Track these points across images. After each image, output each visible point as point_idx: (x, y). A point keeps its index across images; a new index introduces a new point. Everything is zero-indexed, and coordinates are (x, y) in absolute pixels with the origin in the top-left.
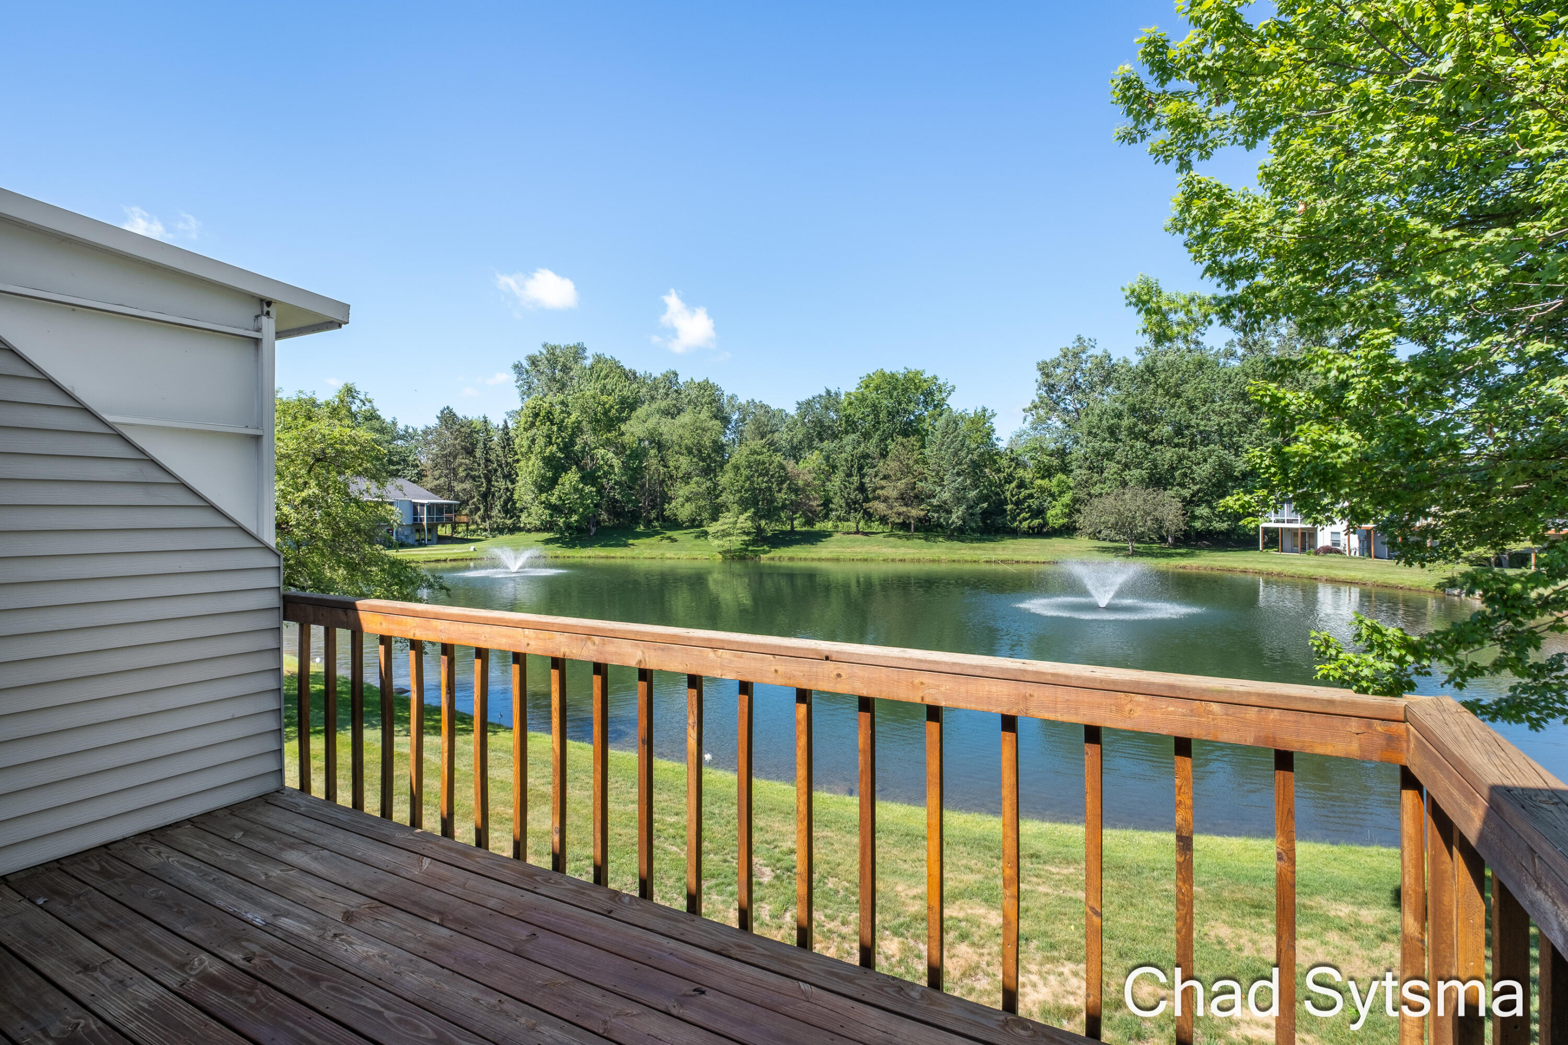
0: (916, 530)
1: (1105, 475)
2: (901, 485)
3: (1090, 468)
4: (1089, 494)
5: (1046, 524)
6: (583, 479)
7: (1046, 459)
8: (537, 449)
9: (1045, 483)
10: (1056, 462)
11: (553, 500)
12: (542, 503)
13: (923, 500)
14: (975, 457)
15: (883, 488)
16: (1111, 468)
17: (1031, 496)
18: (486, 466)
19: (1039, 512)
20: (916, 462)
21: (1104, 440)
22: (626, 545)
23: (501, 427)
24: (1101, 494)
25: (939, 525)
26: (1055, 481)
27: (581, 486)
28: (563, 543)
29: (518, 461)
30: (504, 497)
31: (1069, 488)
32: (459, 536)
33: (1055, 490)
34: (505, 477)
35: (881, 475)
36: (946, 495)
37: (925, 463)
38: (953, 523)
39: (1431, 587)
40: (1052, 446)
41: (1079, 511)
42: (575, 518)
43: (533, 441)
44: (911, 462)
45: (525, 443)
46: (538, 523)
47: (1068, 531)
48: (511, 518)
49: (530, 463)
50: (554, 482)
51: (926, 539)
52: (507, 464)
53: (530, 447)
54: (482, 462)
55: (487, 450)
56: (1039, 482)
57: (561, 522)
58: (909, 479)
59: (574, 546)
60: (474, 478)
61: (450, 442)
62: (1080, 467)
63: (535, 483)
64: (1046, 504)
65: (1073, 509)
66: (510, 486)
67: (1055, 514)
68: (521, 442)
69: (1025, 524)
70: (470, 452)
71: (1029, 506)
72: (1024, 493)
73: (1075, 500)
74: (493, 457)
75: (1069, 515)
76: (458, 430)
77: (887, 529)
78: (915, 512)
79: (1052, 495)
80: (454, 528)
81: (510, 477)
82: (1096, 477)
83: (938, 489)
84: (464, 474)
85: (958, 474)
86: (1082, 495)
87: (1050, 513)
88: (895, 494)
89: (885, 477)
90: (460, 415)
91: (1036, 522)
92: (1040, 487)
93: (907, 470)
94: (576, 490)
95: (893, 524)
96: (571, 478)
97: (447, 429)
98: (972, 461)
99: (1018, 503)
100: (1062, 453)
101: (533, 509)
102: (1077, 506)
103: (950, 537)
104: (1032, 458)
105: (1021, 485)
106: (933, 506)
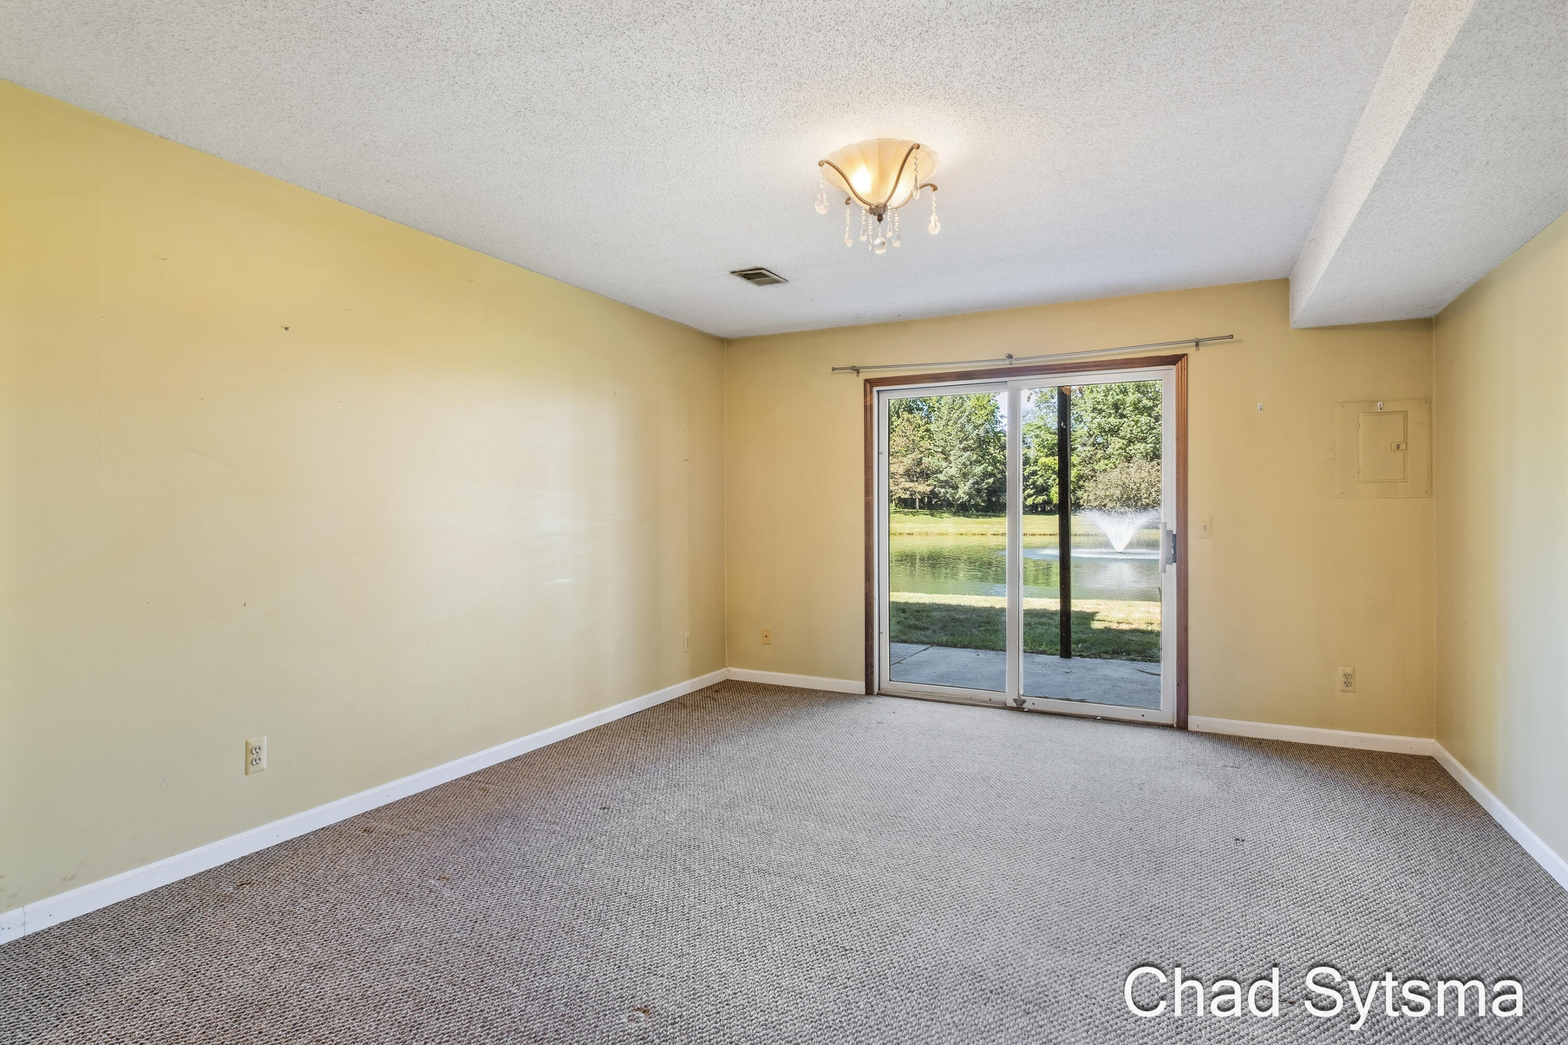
0: (921, 506)
1: (1109, 451)
2: (908, 461)
3: (1094, 445)
4: (1093, 470)
5: (1050, 500)
7: (1049, 437)
9: (1049, 459)
13: (928, 477)
14: (982, 433)
16: (1116, 444)
17: (1035, 473)
19: (1044, 489)
20: (922, 438)
21: (1109, 416)
24: (1105, 470)
25: (946, 501)
36: (953, 471)
37: (931, 438)
38: (959, 498)
40: (1056, 425)
41: (1082, 488)
44: (917, 438)
51: (932, 515)
56: (1043, 460)
58: (916, 455)
62: (1085, 445)
64: (1050, 481)
65: (1076, 486)
69: (1030, 501)
71: (1034, 483)
72: (1029, 469)
73: (1079, 477)
78: (922, 487)
79: (1056, 472)
82: (1100, 454)
83: (945, 464)
85: (965, 449)
86: (1086, 471)
87: (1054, 490)
88: (901, 470)
91: (1040, 499)
92: (1045, 465)
93: (912, 447)
95: (900, 499)
98: (978, 437)
102: (1081, 483)
103: (956, 514)
104: (1037, 436)
105: (1026, 462)
106: (939, 481)
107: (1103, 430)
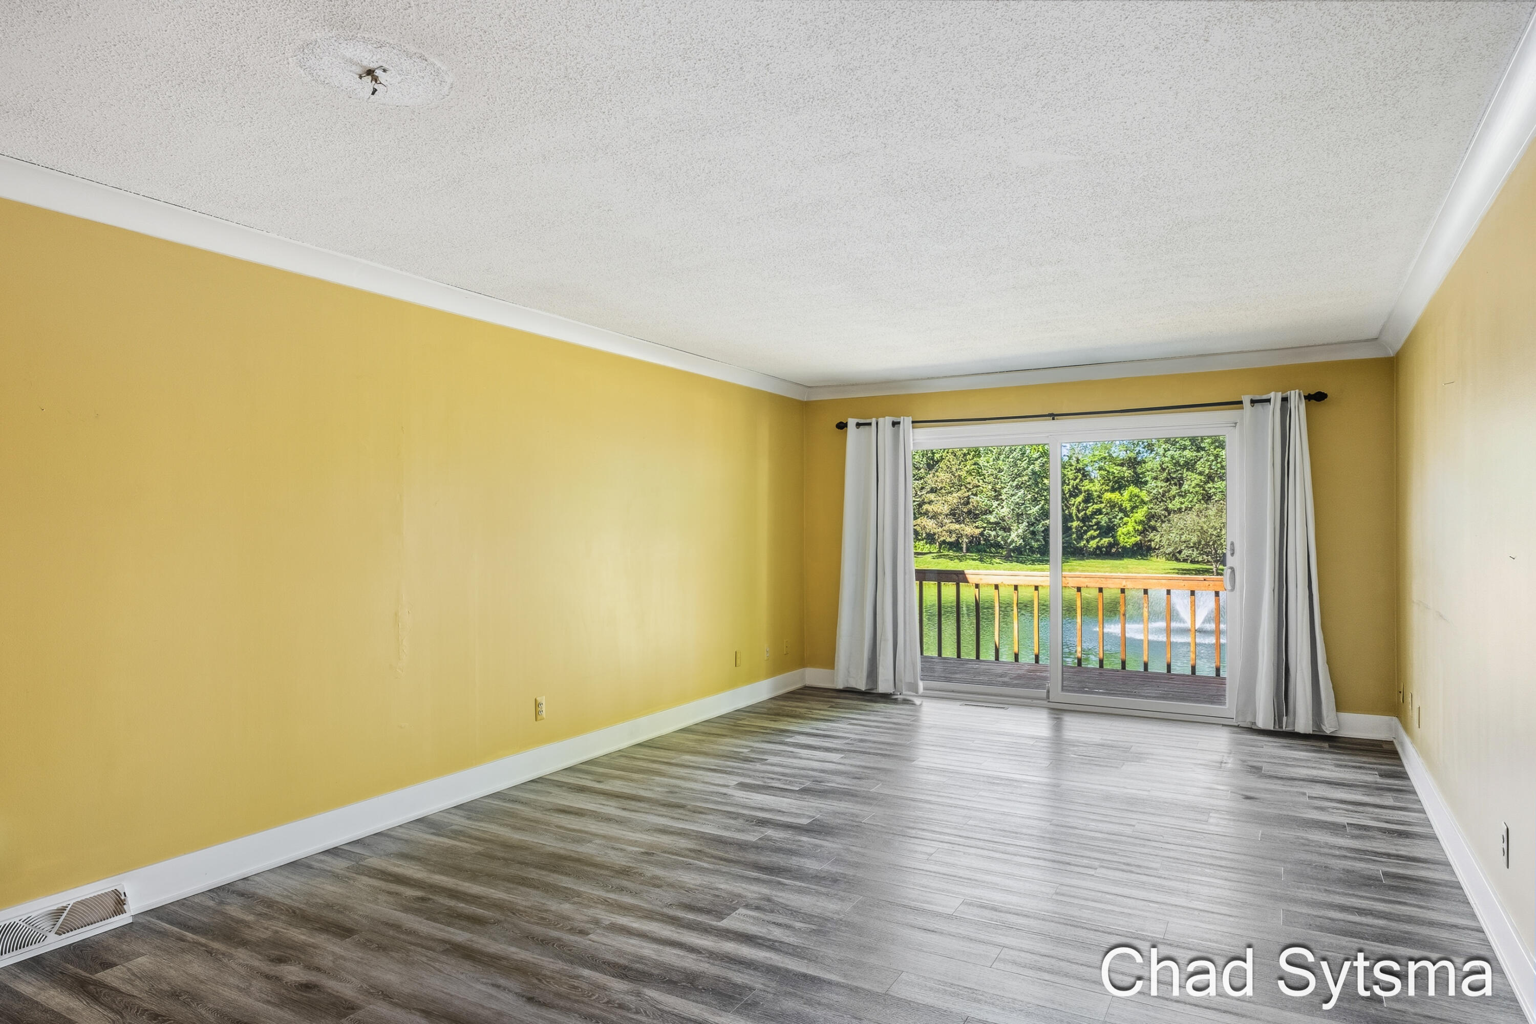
0: (968, 550)
1: (1185, 487)
2: (954, 499)
3: (1167, 480)
4: (1166, 509)
5: (1116, 543)
7: (1116, 470)
9: (1115, 496)
10: (1127, 473)
13: (976, 516)
14: (1037, 469)
15: (930, 502)
16: (1192, 480)
17: (1099, 512)
19: (1109, 530)
20: (969, 473)
21: (1185, 449)
24: (1180, 510)
25: (997, 545)
26: (1126, 494)
31: (1143, 502)
33: (1127, 505)
35: (928, 488)
36: (1005, 511)
37: (979, 474)
38: (1013, 541)
40: (1123, 455)
41: (1154, 529)
44: (963, 474)
47: (1141, 551)
51: (981, 560)
56: (1108, 496)
58: (963, 493)
62: (1156, 478)
64: (1117, 521)
65: (1147, 527)
67: (1127, 533)
69: (1093, 544)
71: (1098, 523)
72: (1092, 508)
73: (1151, 517)
75: (1143, 533)
77: (935, 548)
78: (969, 530)
79: (1122, 510)
82: (1174, 490)
83: (995, 504)
85: (1018, 487)
86: (1159, 510)
87: (1121, 531)
88: (946, 509)
89: (933, 491)
91: (1105, 541)
92: (1110, 501)
93: (960, 483)
95: (944, 542)
98: (1034, 473)
99: (1086, 519)
100: (1133, 463)
102: (1152, 523)
103: (1008, 558)
104: (1100, 469)
105: (1088, 499)
106: (989, 523)
107: (1177, 464)
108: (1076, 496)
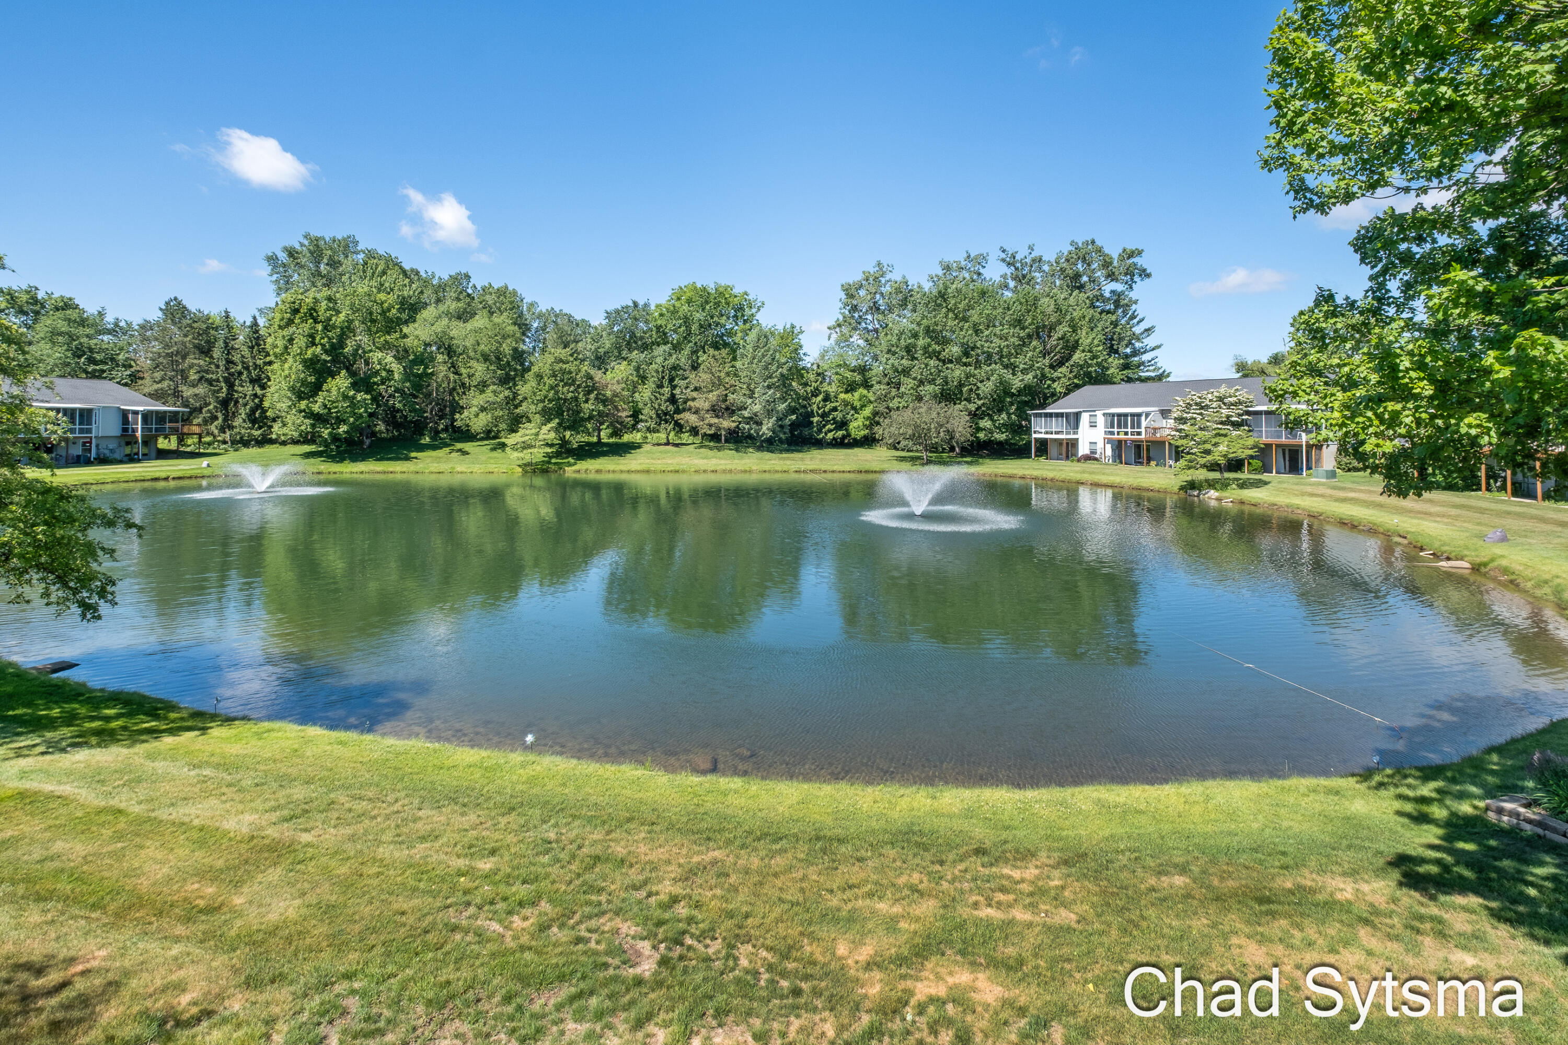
0: (727, 441)
1: (902, 389)
2: (713, 396)
3: (888, 384)
4: (888, 408)
5: (849, 435)
6: (354, 385)
7: (848, 374)
8: (295, 349)
9: (848, 397)
10: (858, 378)
11: (316, 408)
12: (301, 411)
13: (733, 412)
14: (785, 372)
15: (694, 399)
16: (908, 384)
17: (835, 409)
18: (227, 369)
19: (843, 424)
20: (728, 374)
21: (902, 358)
22: (407, 459)
23: (248, 324)
24: (898, 408)
25: (750, 437)
26: (857, 395)
27: (352, 393)
28: (328, 457)
29: (270, 363)
30: (251, 404)
31: (871, 402)
32: (188, 449)
33: (857, 404)
34: (253, 381)
35: (692, 387)
36: (757, 408)
37: (736, 375)
38: (763, 434)
39: (1176, 489)
40: (854, 363)
41: (878, 423)
42: (343, 428)
43: (291, 340)
44: (723, 375)
45: (280, 343)
46: (296, 434)
47: (868, 441)
48: (260, 428)
49: (286, 366)
50: (316, 388)
51: (737, 450)
52: (256, 366)
53: (286, 348)
54: (222, 363)
55: (228, 349)
56: (842, 396)
57: (326, 433)
58: (721, 391)
59: (342, 460)
60: (210, 382)
61: (178, 338)
62: (879, 382)
63: (292, 389)
64: (849, 417)
65: (873, 422)
66: (259, 391)
67: (857, 427)
68: (274, 342)
69: (830, 436)
70: (205, 351)
71: (834, 419)
72: (829, 406)
73: (876, 413)
74: (236, 358)
75: (870, 427)
76: (190, 326)
77: (698, 440)
78: (727, 424)
79: (854, 408)
80: (181, 441)
81: (260, 381)
82: (894, 392)
83: (749, 401)
84: (196, 377)
85: (769, 387)
86: (882, 408)
87: (853, 425)
88: (707, 405)
89: (696, 389)
90: (192, 306)
91: (840, 433)
92: (844, 400)
93: (718, 383)
94: (345, 397)
95: (705, 434)
96: (340, 383)
97: (174, 323)
98: (782, 375)
99: (824, 415)
100: (863, 370)
101: (289, 419)
102: (877, 419)
103: (760, 448)
104: (837, 373)
105: (827, 399)
106: (744, 418)
107: (896, 370)
108: (816, 396)
